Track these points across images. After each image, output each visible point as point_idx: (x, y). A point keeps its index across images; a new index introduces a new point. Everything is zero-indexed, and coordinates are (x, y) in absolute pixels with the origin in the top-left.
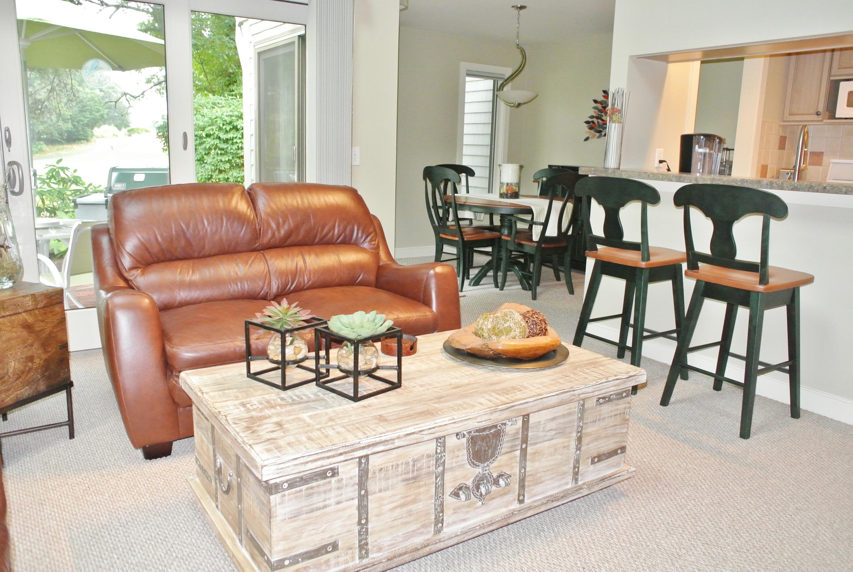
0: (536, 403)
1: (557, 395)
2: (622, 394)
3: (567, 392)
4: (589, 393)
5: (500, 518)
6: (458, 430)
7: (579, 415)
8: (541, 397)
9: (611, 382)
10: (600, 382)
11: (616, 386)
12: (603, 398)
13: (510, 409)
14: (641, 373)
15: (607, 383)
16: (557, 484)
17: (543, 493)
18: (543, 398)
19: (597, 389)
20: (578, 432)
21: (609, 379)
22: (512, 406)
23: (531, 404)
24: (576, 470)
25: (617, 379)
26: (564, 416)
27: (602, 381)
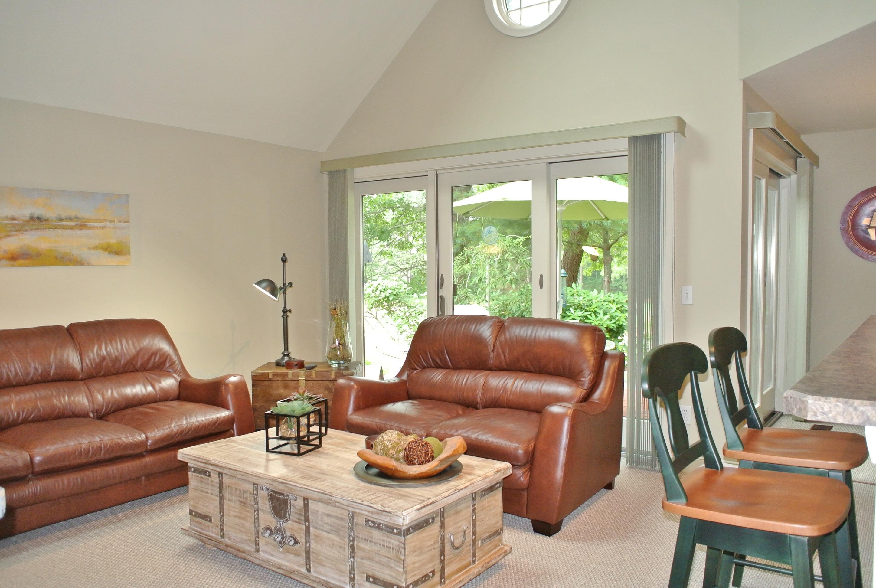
0: (301, 489)
1: (317, 492)
2: (393, 528)
3: (326, 494)
4: (344, 505)
5: (285, 568)
6: (255, 482)
7: (350, 525)
8: (306, 487)
9: (365, 506)
10: (355, 501)
11: (369, 512)
12: (372, 522)
13: (285, 484)
14: (397, 514)
15: (360, 505)
16: (336, 577)
17: (325, 576)
18: (307, 489)
19: (352, 506)
20: (351, 541)
21: (364, 503)
22: (286, 483)
23: (299, 489)
24: (352, 576)
25: (371, 507)
26: (336, 517)
27: (357, 501)
